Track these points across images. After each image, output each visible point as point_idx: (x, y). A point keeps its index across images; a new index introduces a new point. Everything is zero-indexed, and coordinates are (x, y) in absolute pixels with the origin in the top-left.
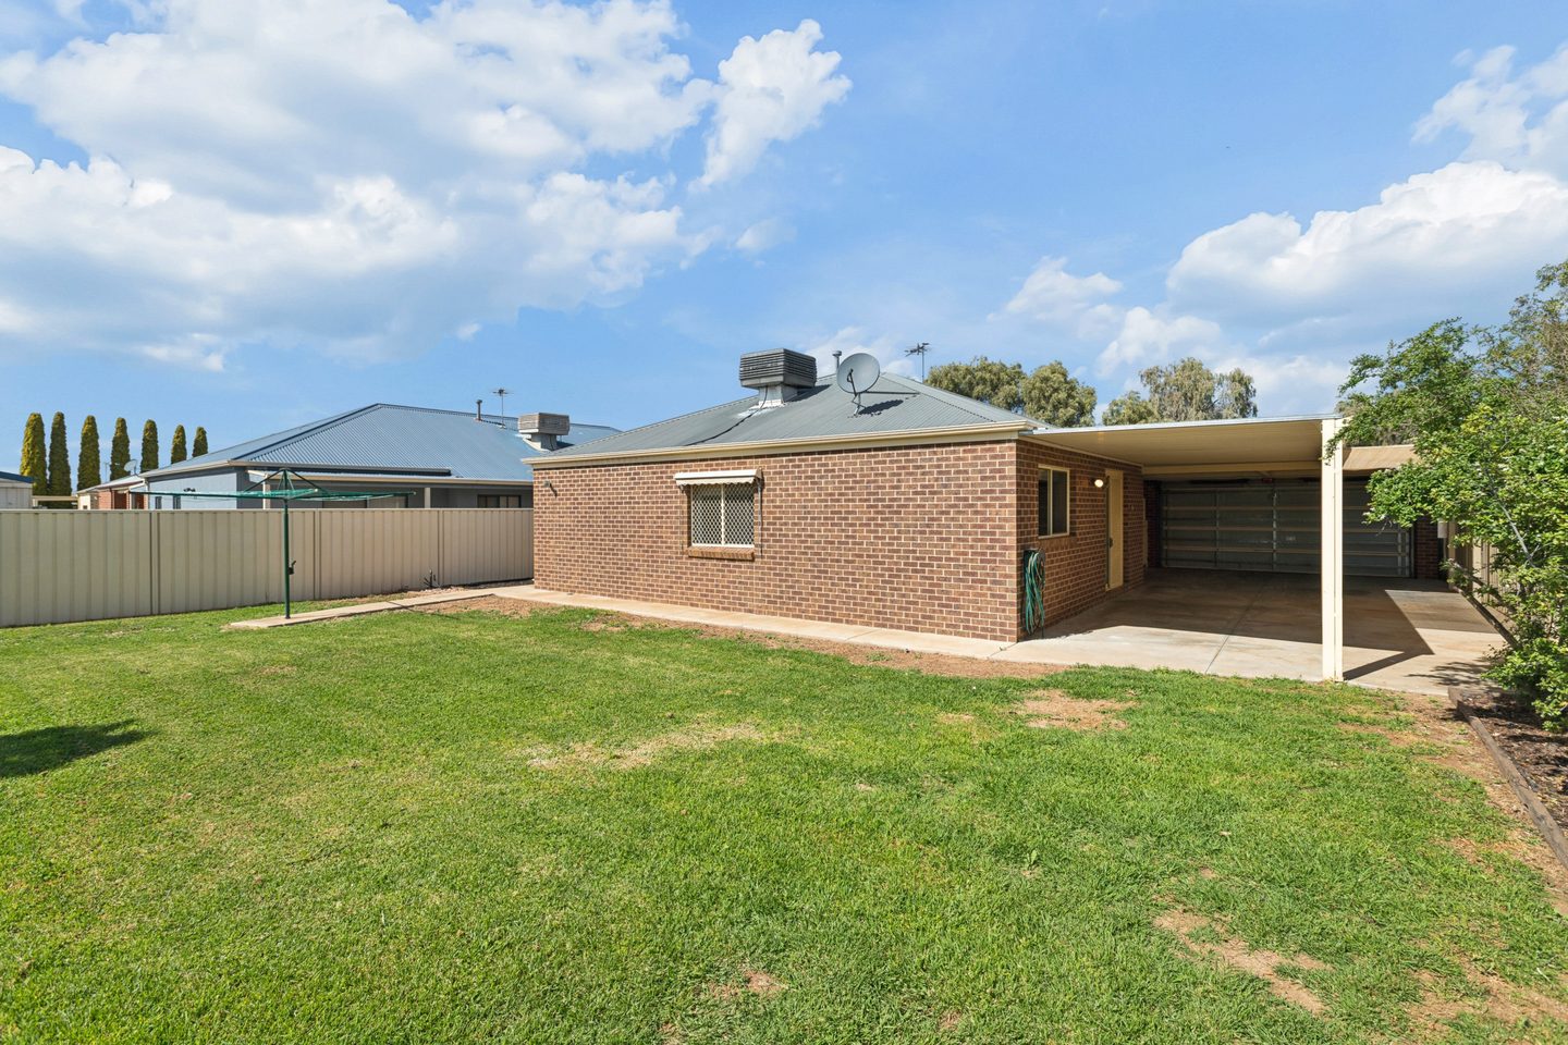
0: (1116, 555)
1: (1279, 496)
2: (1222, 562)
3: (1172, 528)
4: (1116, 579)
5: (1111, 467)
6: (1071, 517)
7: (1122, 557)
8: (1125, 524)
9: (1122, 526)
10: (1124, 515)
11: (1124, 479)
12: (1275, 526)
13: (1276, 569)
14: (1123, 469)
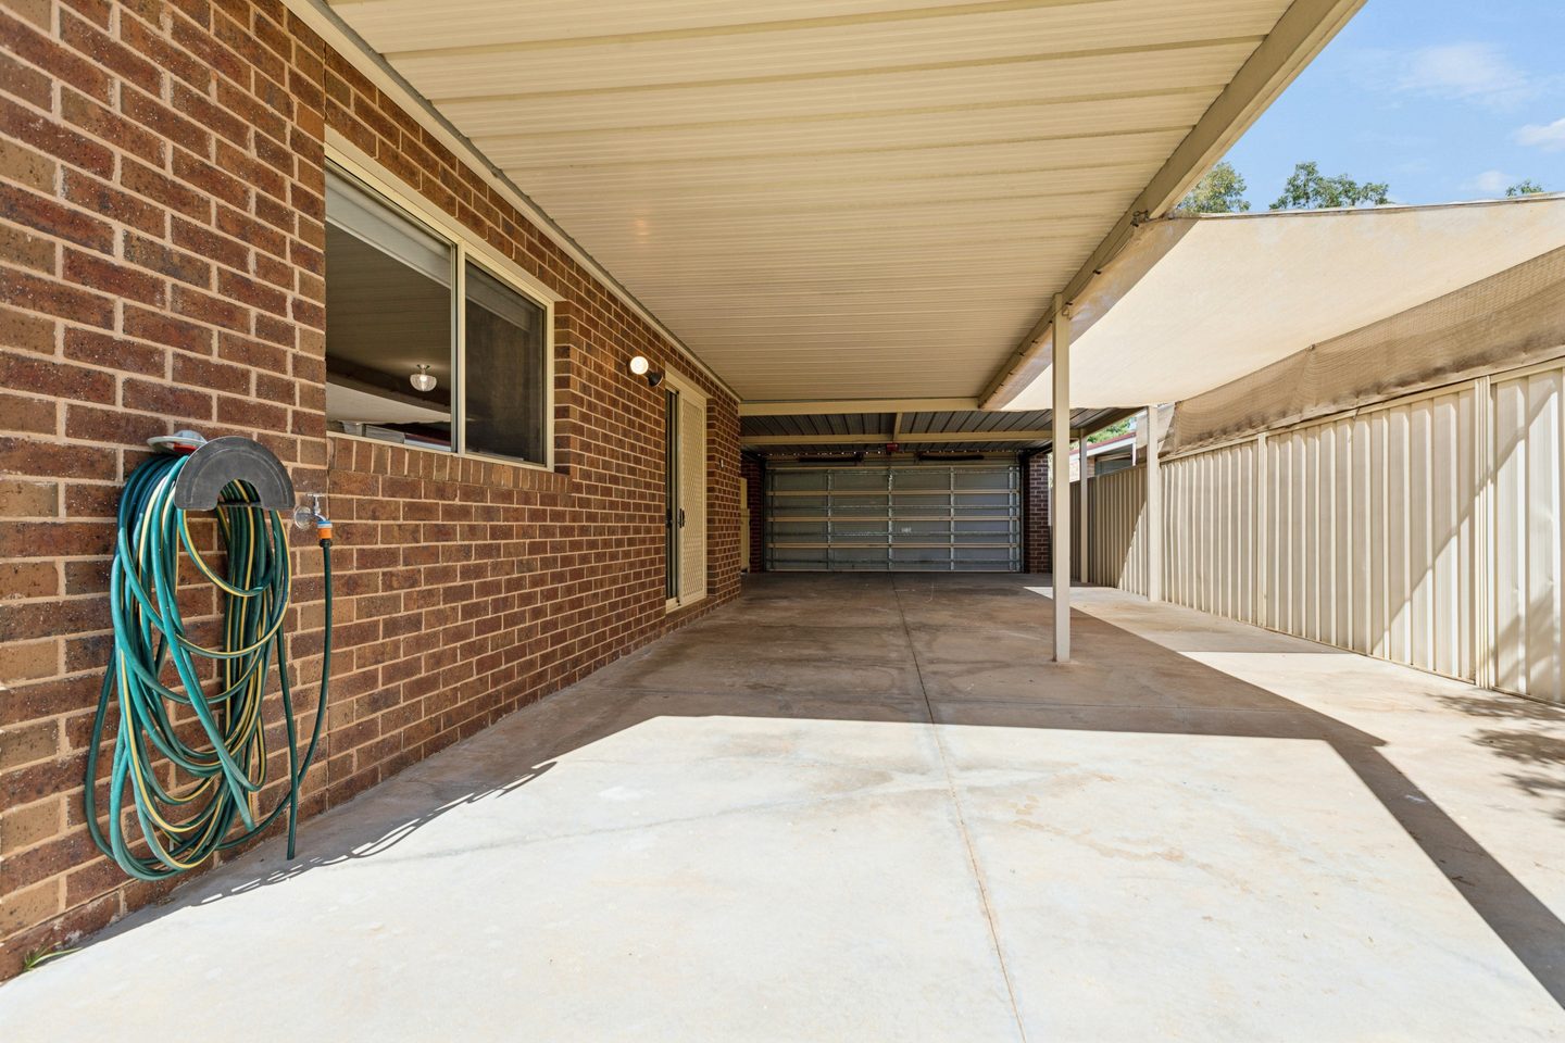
0: (693, 544)
1: (894, 476)
2: (833, 562)
3: (778, 519)
4: (692, 588)
5: (677, 366)
6: (557, 428)
7: (704, 549)
8: (710, 490)
9: (704, 494)
10: (710, 474)
11: (709, 410)
12: (890, 514)
13: (892, 569)
14: (709, 391)
